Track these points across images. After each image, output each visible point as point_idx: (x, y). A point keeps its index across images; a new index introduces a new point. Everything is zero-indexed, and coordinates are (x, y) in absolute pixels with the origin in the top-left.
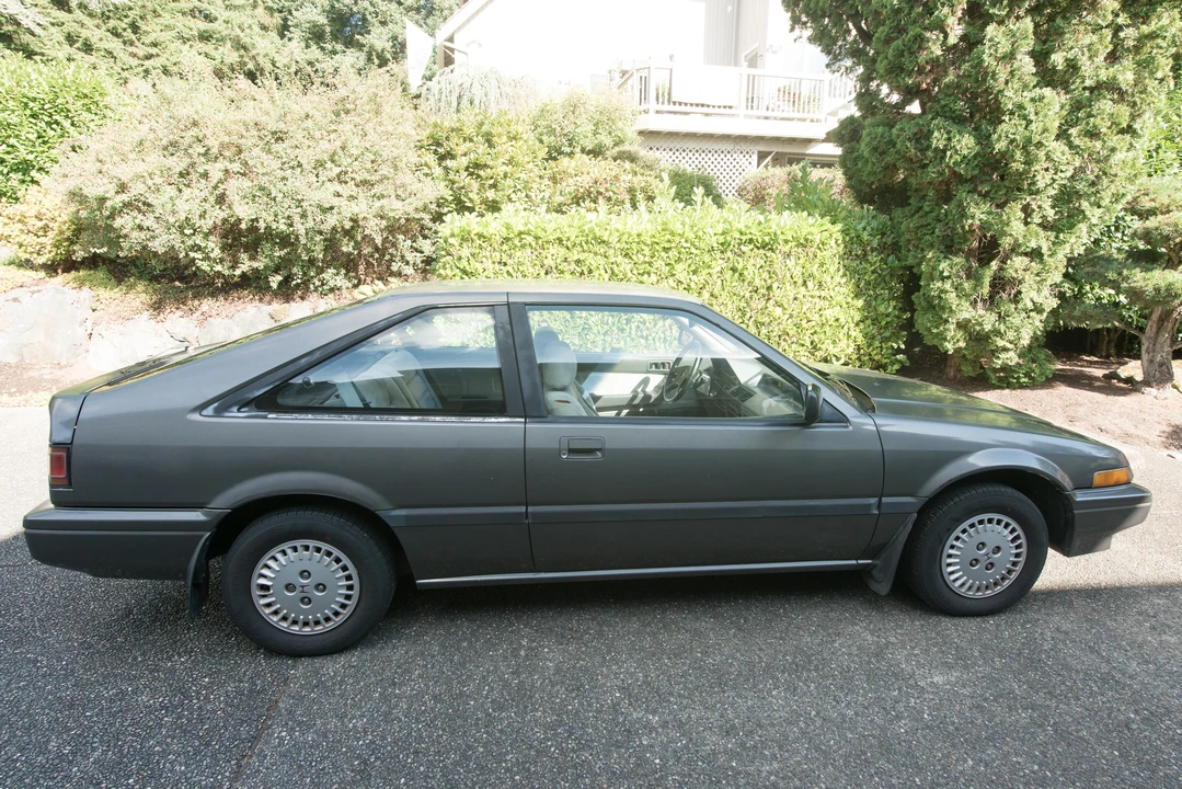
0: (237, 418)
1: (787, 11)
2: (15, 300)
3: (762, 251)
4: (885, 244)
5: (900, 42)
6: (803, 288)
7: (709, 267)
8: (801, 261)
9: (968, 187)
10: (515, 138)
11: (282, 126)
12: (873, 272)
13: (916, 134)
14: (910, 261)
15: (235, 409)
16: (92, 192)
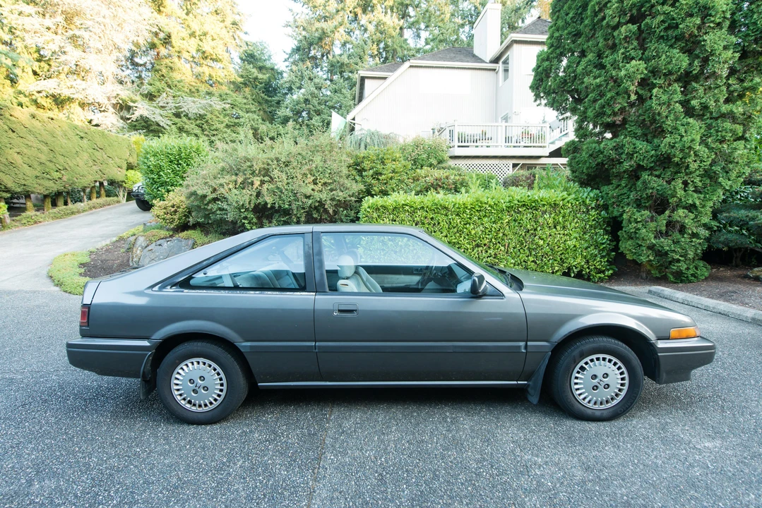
0: (170, 291)
1: (533, 92)
2: (160, 245)
3: (530, 210)
4: (599, 205)
5: (602, 101)
6: (554, 230)
7: (502, 219)
8: (553, 216)
9: (648, 172)
10: (394, 160)
11: (288, 159)
12: (593, 220)
13: (615, 146)
14: (616, 214)
15: (169, 287)
16: (200, 192)
